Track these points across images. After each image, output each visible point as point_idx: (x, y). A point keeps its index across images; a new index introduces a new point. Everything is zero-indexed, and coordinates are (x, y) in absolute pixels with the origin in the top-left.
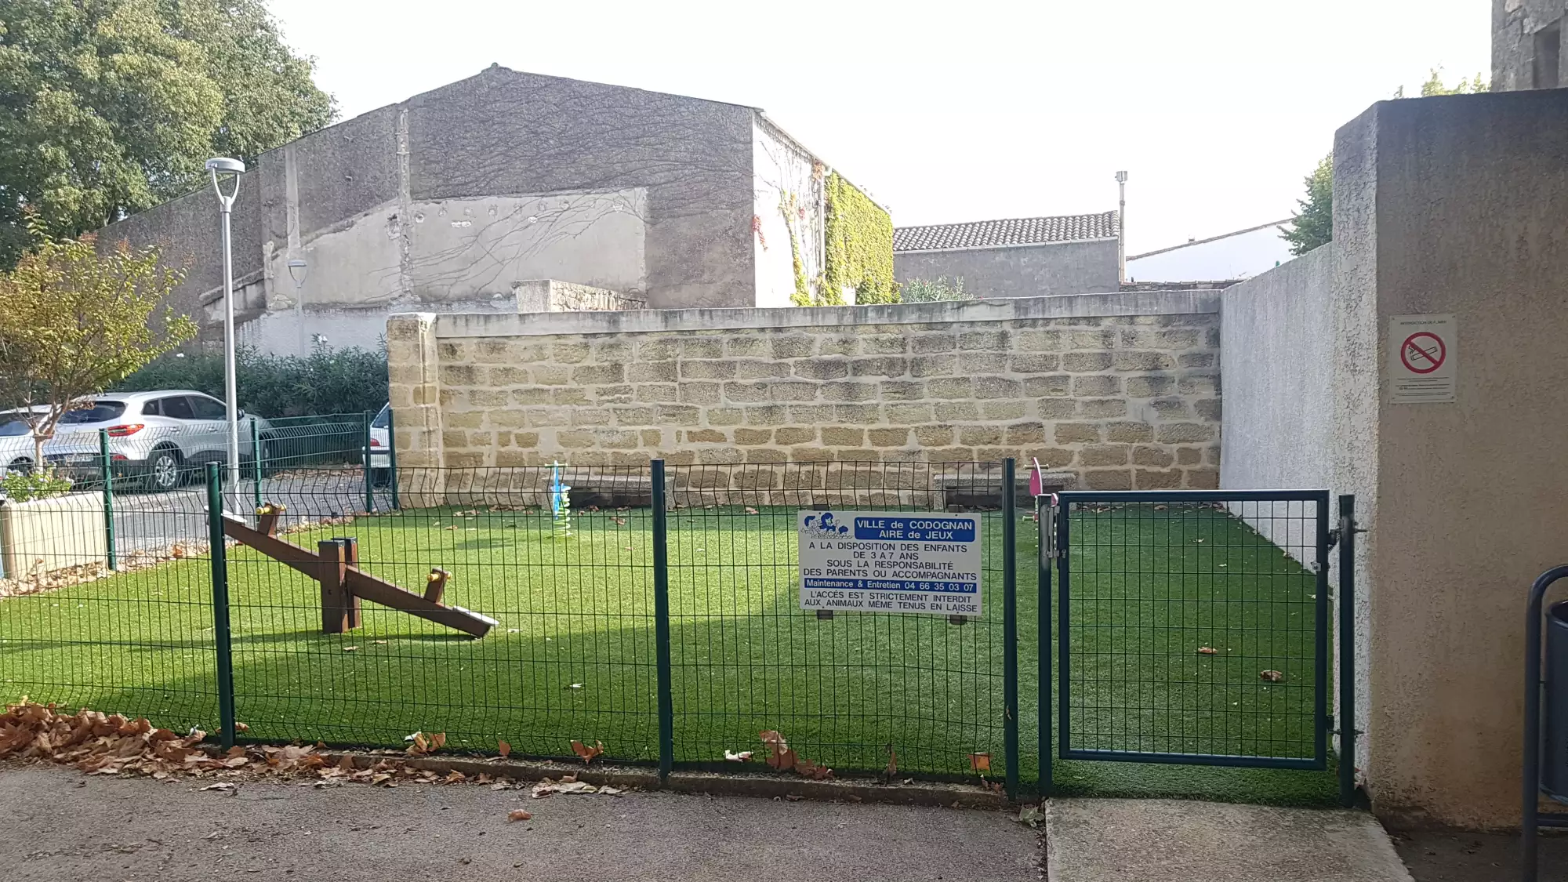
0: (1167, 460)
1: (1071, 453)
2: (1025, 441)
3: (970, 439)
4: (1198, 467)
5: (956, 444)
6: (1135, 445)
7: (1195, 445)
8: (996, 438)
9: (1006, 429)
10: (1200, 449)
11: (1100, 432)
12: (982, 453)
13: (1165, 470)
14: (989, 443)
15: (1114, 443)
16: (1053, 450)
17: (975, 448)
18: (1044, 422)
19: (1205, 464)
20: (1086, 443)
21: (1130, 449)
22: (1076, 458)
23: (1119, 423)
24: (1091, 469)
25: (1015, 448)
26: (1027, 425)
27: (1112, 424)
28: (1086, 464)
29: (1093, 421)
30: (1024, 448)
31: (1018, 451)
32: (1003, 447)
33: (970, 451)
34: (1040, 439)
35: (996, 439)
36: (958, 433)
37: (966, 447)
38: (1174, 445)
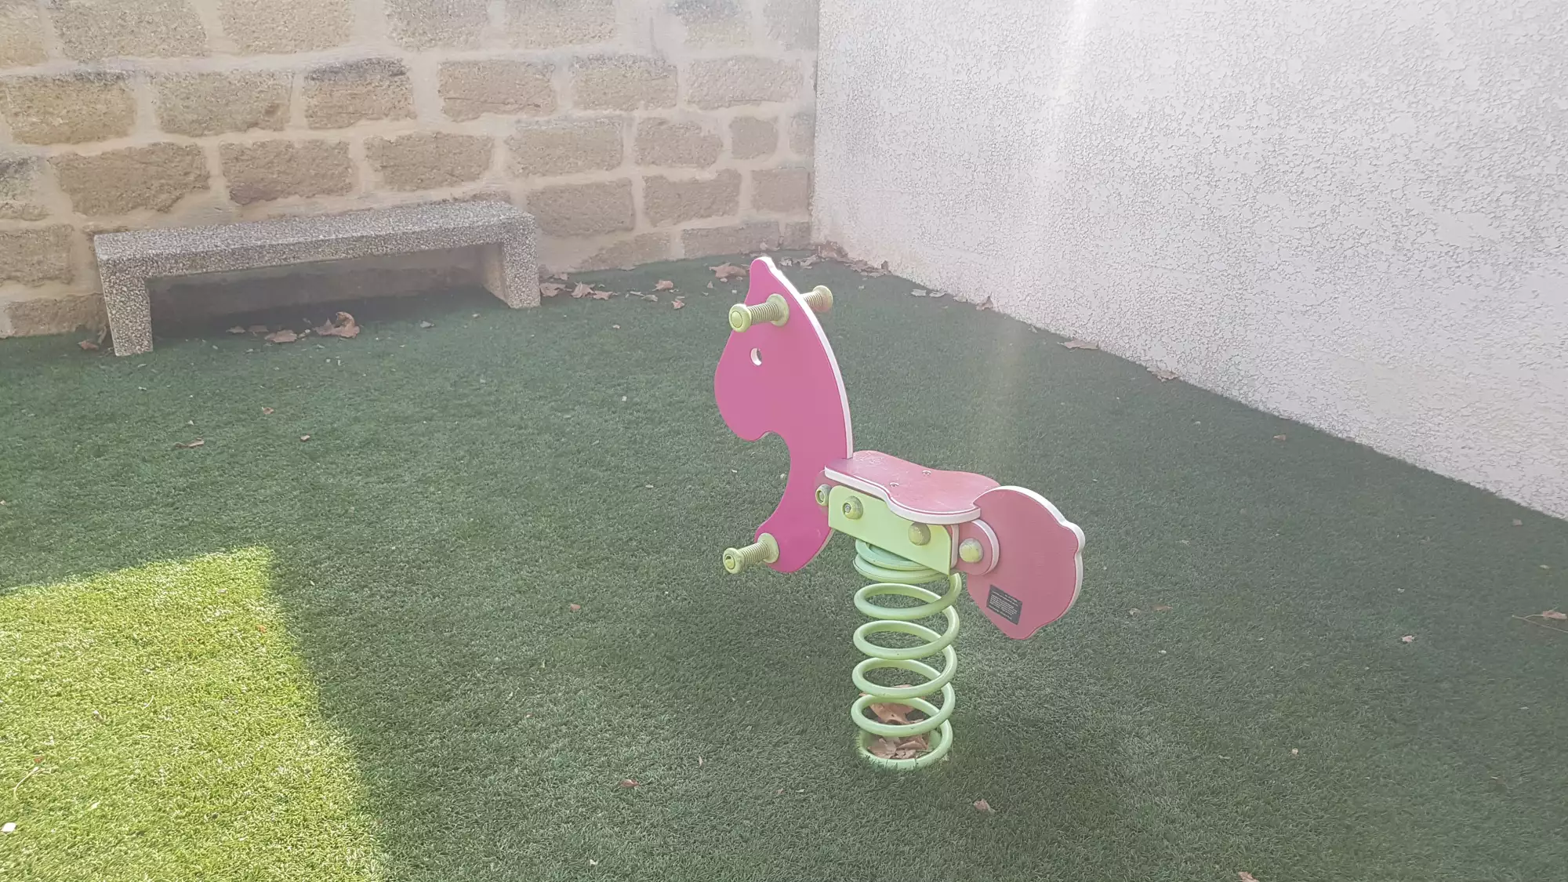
0: (708, 150)
1: (487, 145)
2: (358, 115)
3: (190, 117)
4: (770, 162)
5: (146, 134)
6: (639, 114)
7: (764, 111)
8: (271, 111)
9: (299, 82)
10: (776, 119)
11: (556, 83)
12: (234, 157)
13: (707, 175)
14: (255, 124)
15: (590, 113)
16: (437, 137)
17: (210, 145)
18: (408, 58)
19: (785, 154)
20: (523, 116)
21: (630, 126)
22: (501, 157)
23: (600, 59)
24: (540, 183)
25: (332, 136)
26: (359, 69)
27: (585, 62)
28: (527, 171)
29: (537, 54)
30: (358, 136)
31: (343, 147)
32: (297, 133)
33: (195, 152)
34: (399, 109)
35: (271, 113)
36: (146, 98)
37: (183, 141)
38: (722, 111)
